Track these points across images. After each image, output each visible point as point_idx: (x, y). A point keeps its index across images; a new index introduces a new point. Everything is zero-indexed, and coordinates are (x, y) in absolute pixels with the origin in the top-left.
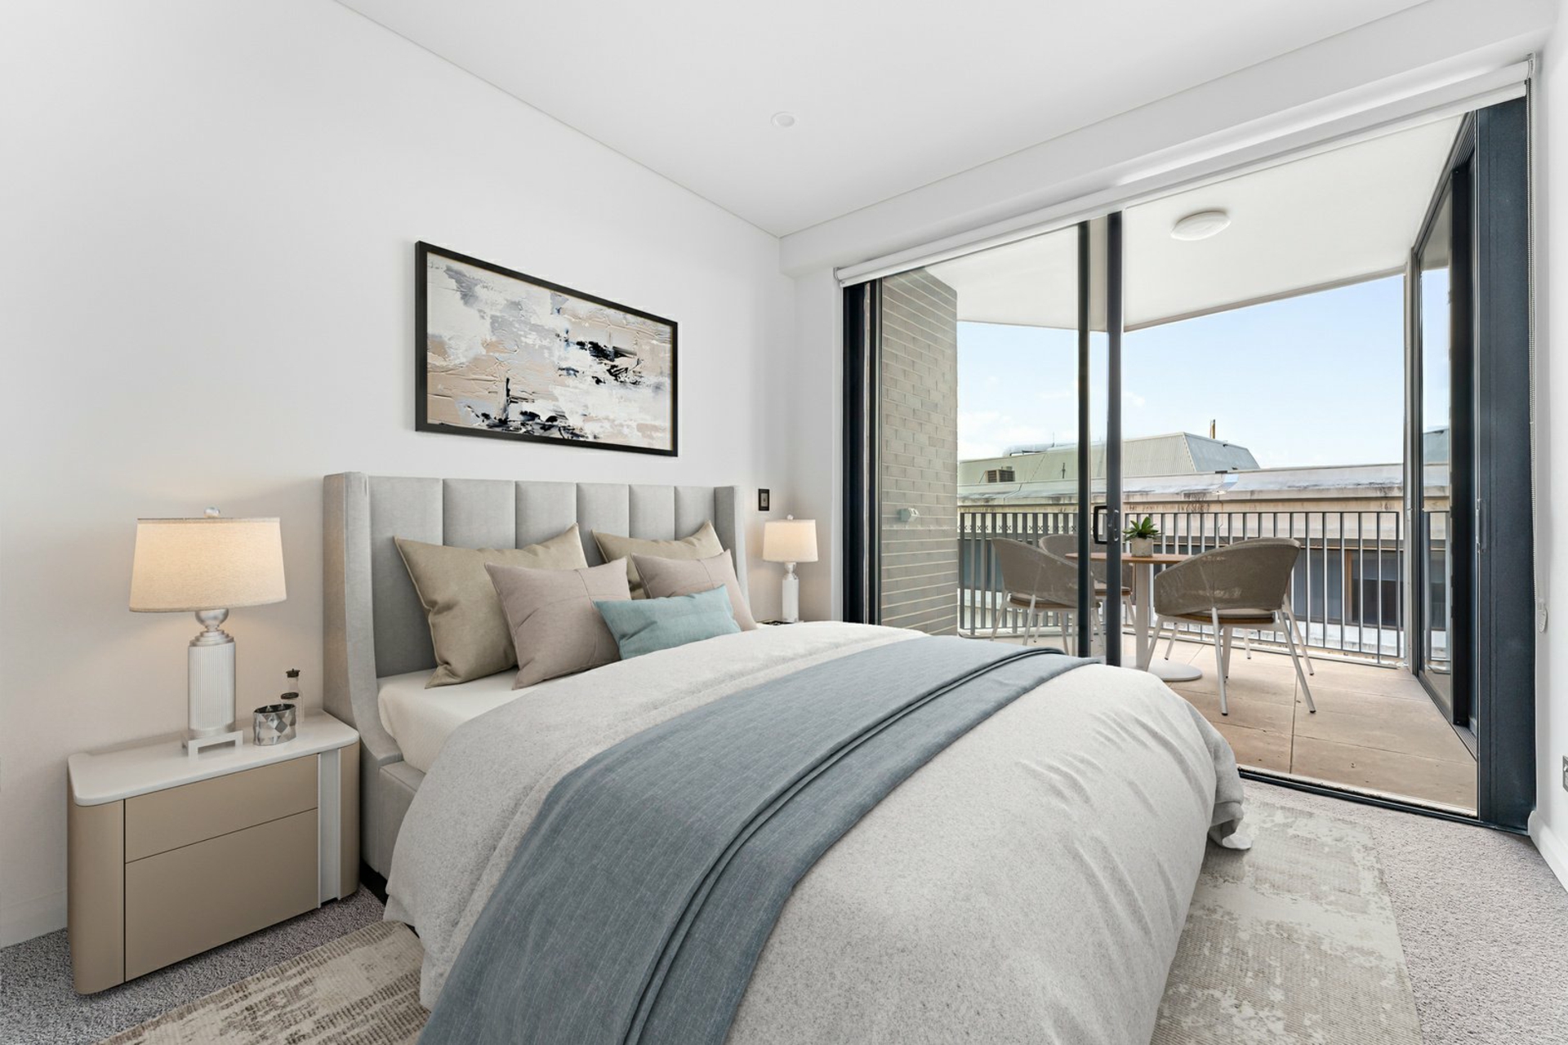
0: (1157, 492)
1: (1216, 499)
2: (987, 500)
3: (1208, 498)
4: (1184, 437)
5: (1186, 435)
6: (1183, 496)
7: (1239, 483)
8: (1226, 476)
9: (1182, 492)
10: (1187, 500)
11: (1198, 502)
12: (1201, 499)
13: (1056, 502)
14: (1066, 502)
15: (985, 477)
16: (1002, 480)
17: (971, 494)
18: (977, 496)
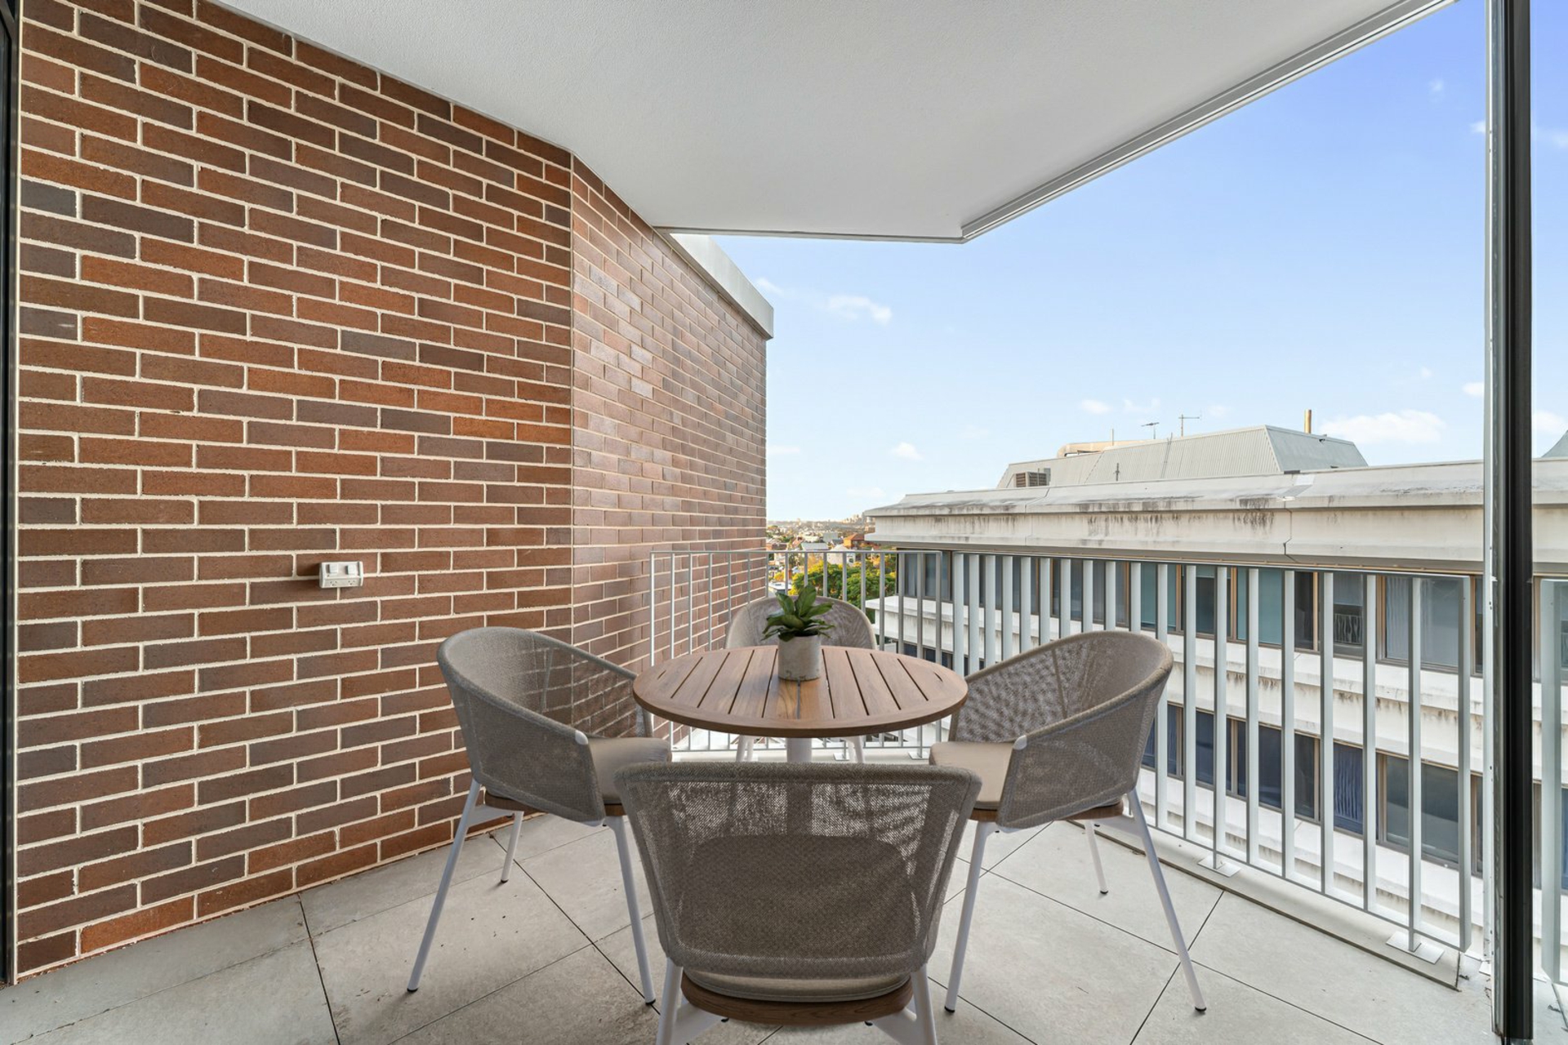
0: (1205, 498)
1: (1281, 506)
2: (1007, 508)
3: (1271, 505)
4: (1266, 430)
5: (1269, 429)
6: (1238, 503)
7: (1314, 485)
8: (1299, 477)
9: (1238, 497)
10: (1243, 507)
11: (1259, 510)
12: (1261, 507)
13: (1085, 511)
14: (1096, 510)
15: (1014, 482)
16: (1032, 484)
17: (992, 501)
18: (998, 503)
